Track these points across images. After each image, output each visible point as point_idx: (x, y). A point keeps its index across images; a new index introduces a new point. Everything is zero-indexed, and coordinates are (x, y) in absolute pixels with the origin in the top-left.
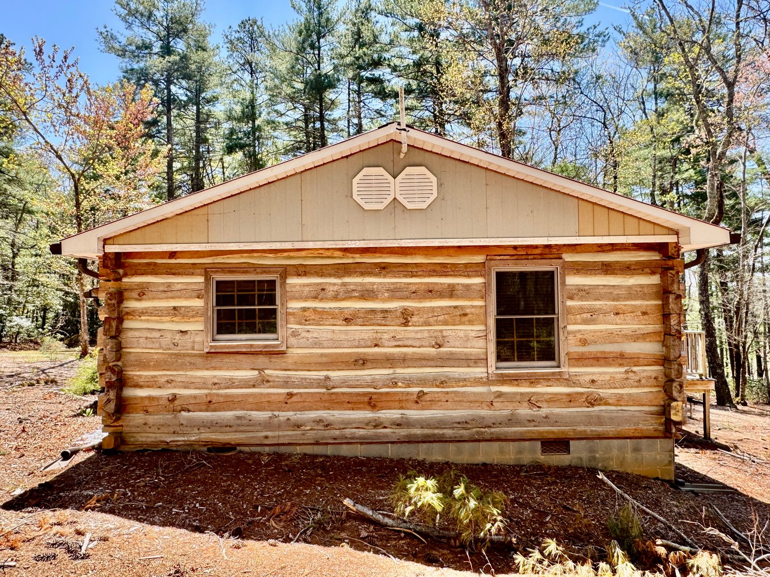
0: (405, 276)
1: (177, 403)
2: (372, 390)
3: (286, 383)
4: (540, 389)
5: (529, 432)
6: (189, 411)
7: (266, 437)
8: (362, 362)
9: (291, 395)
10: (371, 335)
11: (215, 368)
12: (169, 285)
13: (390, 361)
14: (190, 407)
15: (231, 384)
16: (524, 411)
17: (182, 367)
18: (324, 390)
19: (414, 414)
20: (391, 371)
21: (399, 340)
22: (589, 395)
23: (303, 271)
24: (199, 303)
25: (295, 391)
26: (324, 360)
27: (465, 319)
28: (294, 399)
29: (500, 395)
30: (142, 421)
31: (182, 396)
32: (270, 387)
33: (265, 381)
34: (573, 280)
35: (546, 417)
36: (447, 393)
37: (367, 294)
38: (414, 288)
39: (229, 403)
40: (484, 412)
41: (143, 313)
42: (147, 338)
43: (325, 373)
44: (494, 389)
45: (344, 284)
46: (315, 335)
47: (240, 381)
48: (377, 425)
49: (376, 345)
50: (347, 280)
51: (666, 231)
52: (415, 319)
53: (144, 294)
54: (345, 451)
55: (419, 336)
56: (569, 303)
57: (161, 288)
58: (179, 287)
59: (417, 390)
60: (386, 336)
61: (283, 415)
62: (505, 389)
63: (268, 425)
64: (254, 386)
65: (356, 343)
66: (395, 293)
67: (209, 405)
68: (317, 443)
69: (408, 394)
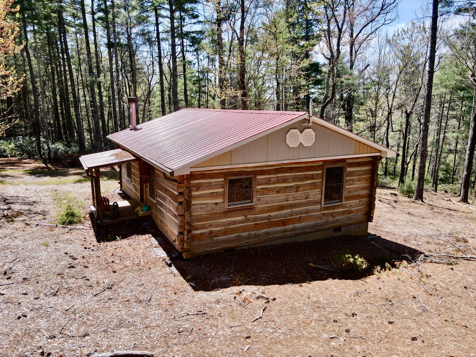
0: (298, 172)
1: (213, 234)
2: (284, 218)
3: (255, 219)
4: (335, 211)
5: (331, 226)
6: (217, 237)
7: (247, 242)
8: (281, 208)
9: (256, 224)
10: (285, 197)
11: (228, 218)
12: (210, 183)
13: (291, 206)
14: (218, 235)
15: (234, 223)
16: (331, 219)
17: (216, 218)
18: (268, 221)
19: (297, 225)
20: (290, 210)
21: (295, 198)
22: (349, 210)
23: (262, 172)
24: (221, 190)
25: (258, 222)
26: (269, 209)
27: (316, 187)
28: (258, 226)
29: (324, 214)
30: (198, 244)
31: (215, 231)
32: (249, 222)
33: (248, 220)
34: (349, 169)
35: (337, 220)
36: (308, 216)
37: (285, 180)
38: (300, 177)
39: (233, 231)
40: (319, 221)
41: (198, 197)
42: (201, 208)
43: (269, 214)
44: (322, 212)
45: (277, 177)
46: (266, 199)
47: (238, 221)
48: (285, 231)
49: (287, 201)
50: (278, 175)
51: (377, 151)
52: (300, 189)
53: (199, 188)
54: (274, 243)
55: (301, 195)
56: (347, 178)
57: (206, 185)
58: (214, 184)
59: (299, 216)
60: (290, 197)
61: (253, 233)
62: (325, 212)
63: (247, 238)
64: (243, 223)
65: (280, 201)
66: (295, 179)
67: (225, 232)
68: (265, 242)
69: (296, 218)
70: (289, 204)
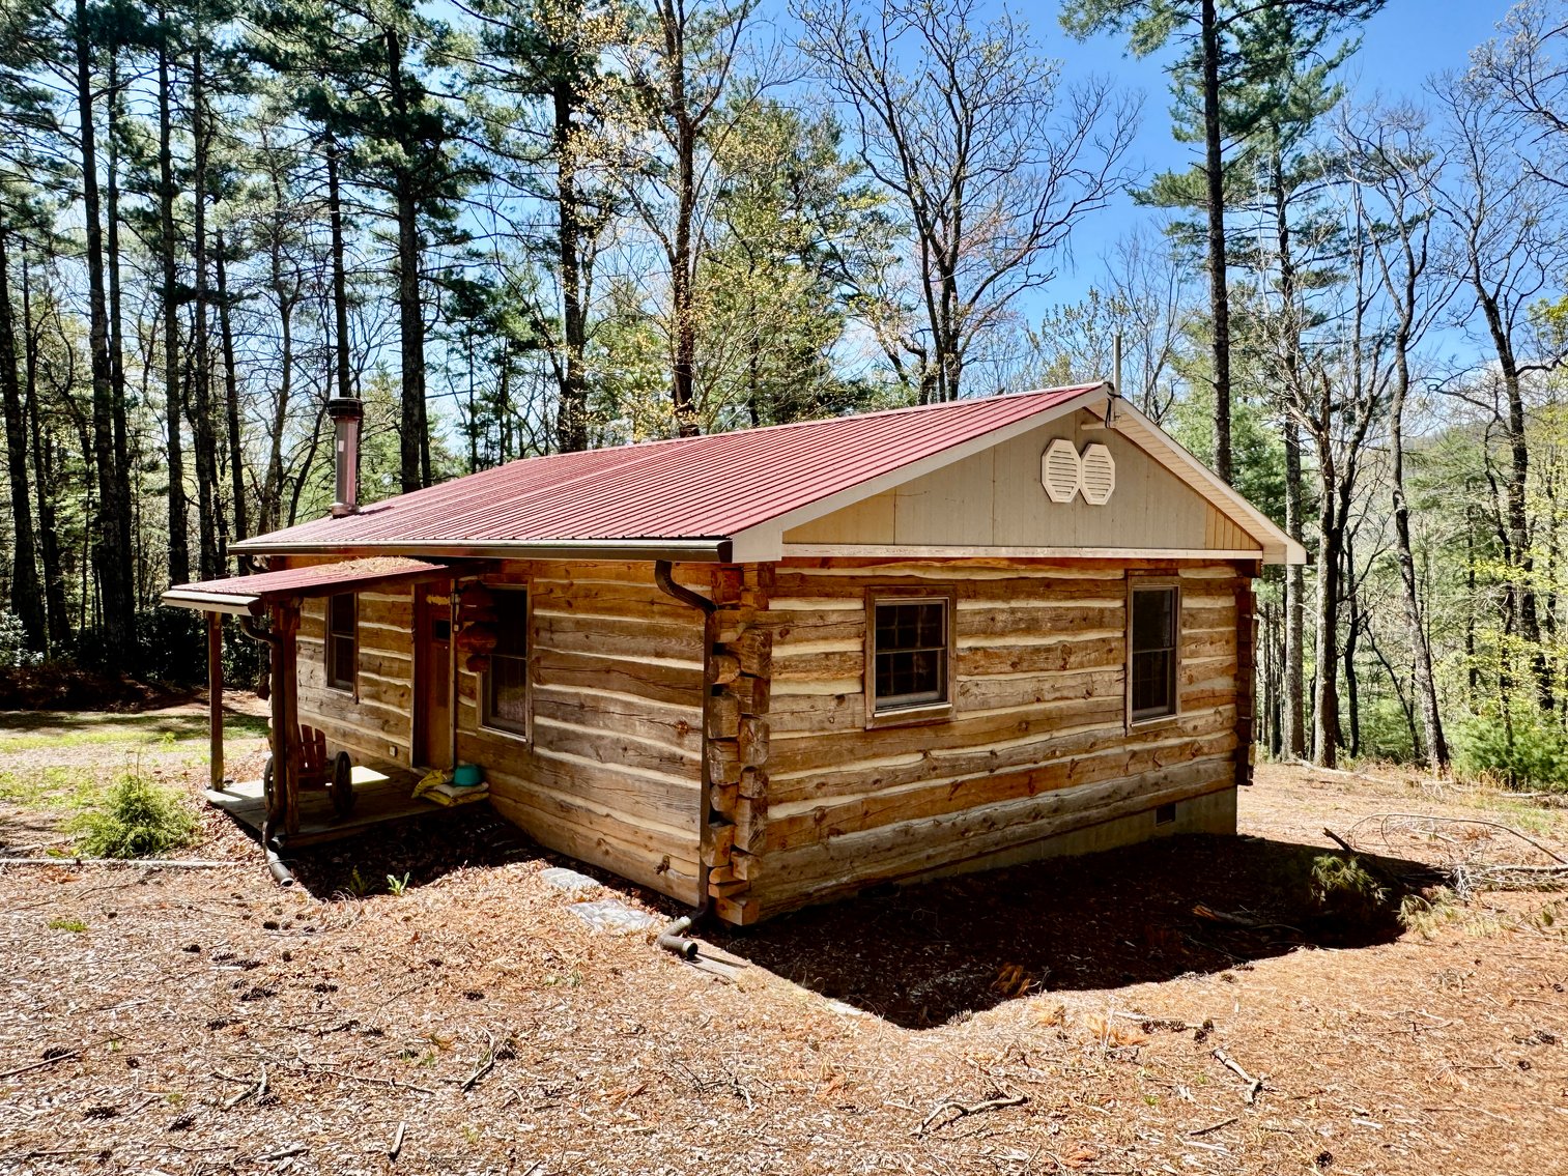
0: (1066, 598)
1: (825, 823)
2: (1032, 766)
3: (954, 767)
4: (1161, 743)
5: (1152, 799)
6: (839, 833)
7: (929, 857)
8: (1024, 726)
9: (956, 786)
10: (1029, 687)
11: (876, 756)
12: (822, 615)
13: (1049, 722)
14: (841, 827)
15: (894, 778)
16: (1151, 775)
17: (839, 759)
18: (987, 774)
19: (1070, 793)
20: (1044, 737)
21: (1058, 690)
22: (1192, 743)
23: (974, 590)
24: (853, 646)
25: (960, 779)
26: (991, 726)
27: (1111, 656)
28: (959, 792)
29: (1134, 754)
30: (778, 865)
31: (835, 810)
32: (938, 777)
33: (934, 769)
34: (1188, 603)
35: (1166, 778)
36: (1094, 759)
37: (1032, 626)
38: (1071, 615)
39: (890, 809)
40: (1121, 780)
41: (785, 667)
42: (793, 713)
43: (990, 747)
44: (1129, 747)
45: (1013, 611)
46: (983, 690)
47: (906, 772)
48: (1036, 814)
49: (1038, 700)
50: (1014, 604)
51: (1253, 545)
52: (1072, 659)
53: (788, 632)
54: (1005, 860)
55: (1073, 683)
56: (1185, 632)
57: (811, 622)
58: (834, 618)
59: (1069, 759)
60: (1047, 686)
61: (947, 819)
62: (1136, 747)
63: (931, 839)
64: (919, 779)
65: (1013, 700)
66: (1061, 623)
67: (865, 817)
68: (980, 855)
69: (1064, 765)
70: (1043, 712)
